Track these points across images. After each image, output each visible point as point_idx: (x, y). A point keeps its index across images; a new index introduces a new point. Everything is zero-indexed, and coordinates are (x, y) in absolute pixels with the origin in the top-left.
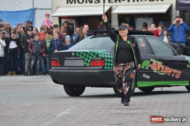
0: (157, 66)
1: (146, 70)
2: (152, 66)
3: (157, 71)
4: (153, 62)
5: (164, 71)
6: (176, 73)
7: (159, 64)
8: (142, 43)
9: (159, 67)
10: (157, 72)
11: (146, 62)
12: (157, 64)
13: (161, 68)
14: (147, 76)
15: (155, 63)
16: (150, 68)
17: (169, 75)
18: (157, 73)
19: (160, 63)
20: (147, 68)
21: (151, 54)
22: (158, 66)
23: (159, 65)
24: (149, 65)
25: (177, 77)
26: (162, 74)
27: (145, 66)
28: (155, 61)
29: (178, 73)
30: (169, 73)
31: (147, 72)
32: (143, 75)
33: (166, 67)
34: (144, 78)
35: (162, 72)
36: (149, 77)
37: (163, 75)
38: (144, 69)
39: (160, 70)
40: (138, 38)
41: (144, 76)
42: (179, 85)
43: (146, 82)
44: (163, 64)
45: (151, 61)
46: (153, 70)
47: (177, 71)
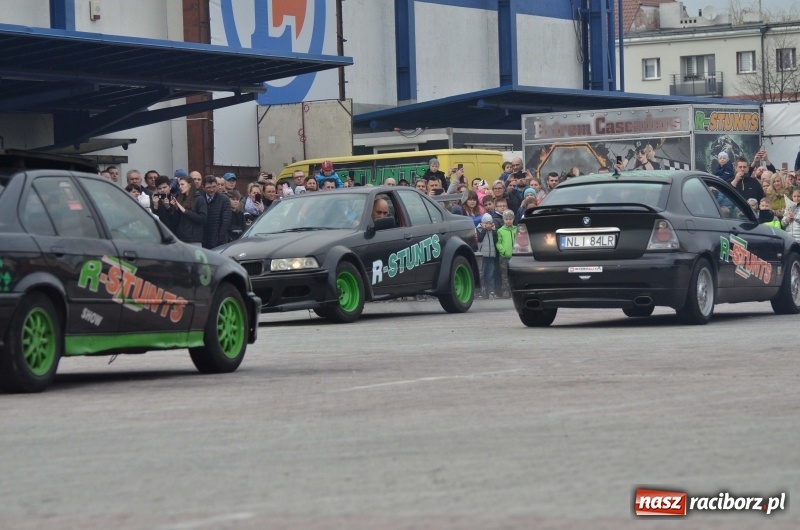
0: (121, 280)
1: (92, 294)
3: (122, 296)
4: (111, 266)
5: (140, 296)
6: (174, 304)
8: (72, 198)
9: (128, 283)
10: (121, 301)
11: (92, 267)
12: (122, 272)
14: (94, 314)
16: (102, 286)
17: (154, 311)
18: (121, 306)
20: (94, 289)
21: (101, 237)
23: (128, 277)
25: (175, 318)
26: (136, 309)
27: (89, 280)
28: (114, 263)
29: (178, 304)
30: (155, 304)
31: (93, 303)
32: (84, 311)
34: (86, 323)
35: (136, 300)
36: (97, 319)
37: (139, 312)
38: (86, 292)
39: (130, 297)
40: (59, 182)
41: (88, 315)
42: (178, 345)
43: (89, 339)
44: (137, 275)
45: (104, 264)
46: (111, 296)
47: (175, 296)
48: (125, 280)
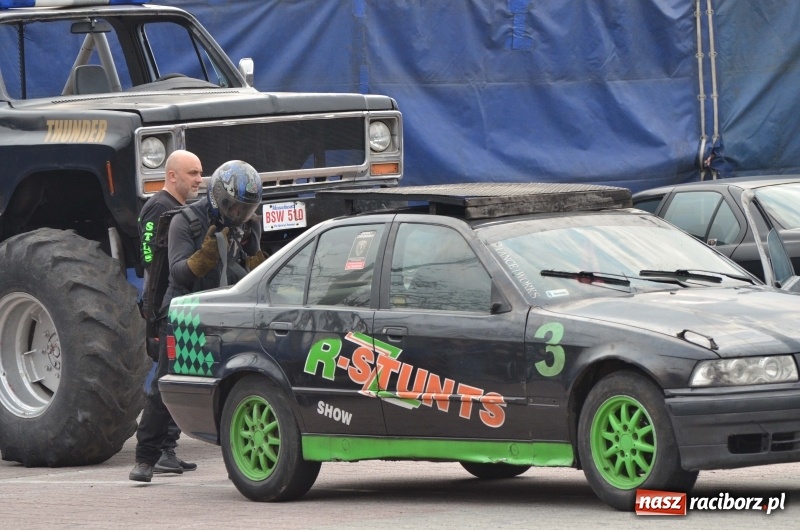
0: (373, 366)
1: (327, 384)
2: (351, 364)
3: (378, 388)
4: (357, 346)
7: (387, 354)
9: (386, 369)
10: (376, 393)
11: (326, 347)
12: (376, 354)
13: (394, 376)
14: (337, 410)
15: (366, 351)
16: (340, 372)
17: (444, 409)
19: (390, 353)
20: (329, 375)
22: (378, 364)
23: (385, 361)
24: (337, 360)
25: (491, 421)
26: (409, 406)
27: (321, 365)
28: (365, 344)
30: (443, 400)
32: (319, 405)
33: (422, 374)
34: (328, 420)
35: (404, 394)
36: (346, 418)
37: (414, 409)
38: (317, 380)
39: (392, 387)
41: (325, 409)
44: (402, 359)
45: (346, 343)
46: (360, 387)
47: (483, 391)
48: (381, 366)
